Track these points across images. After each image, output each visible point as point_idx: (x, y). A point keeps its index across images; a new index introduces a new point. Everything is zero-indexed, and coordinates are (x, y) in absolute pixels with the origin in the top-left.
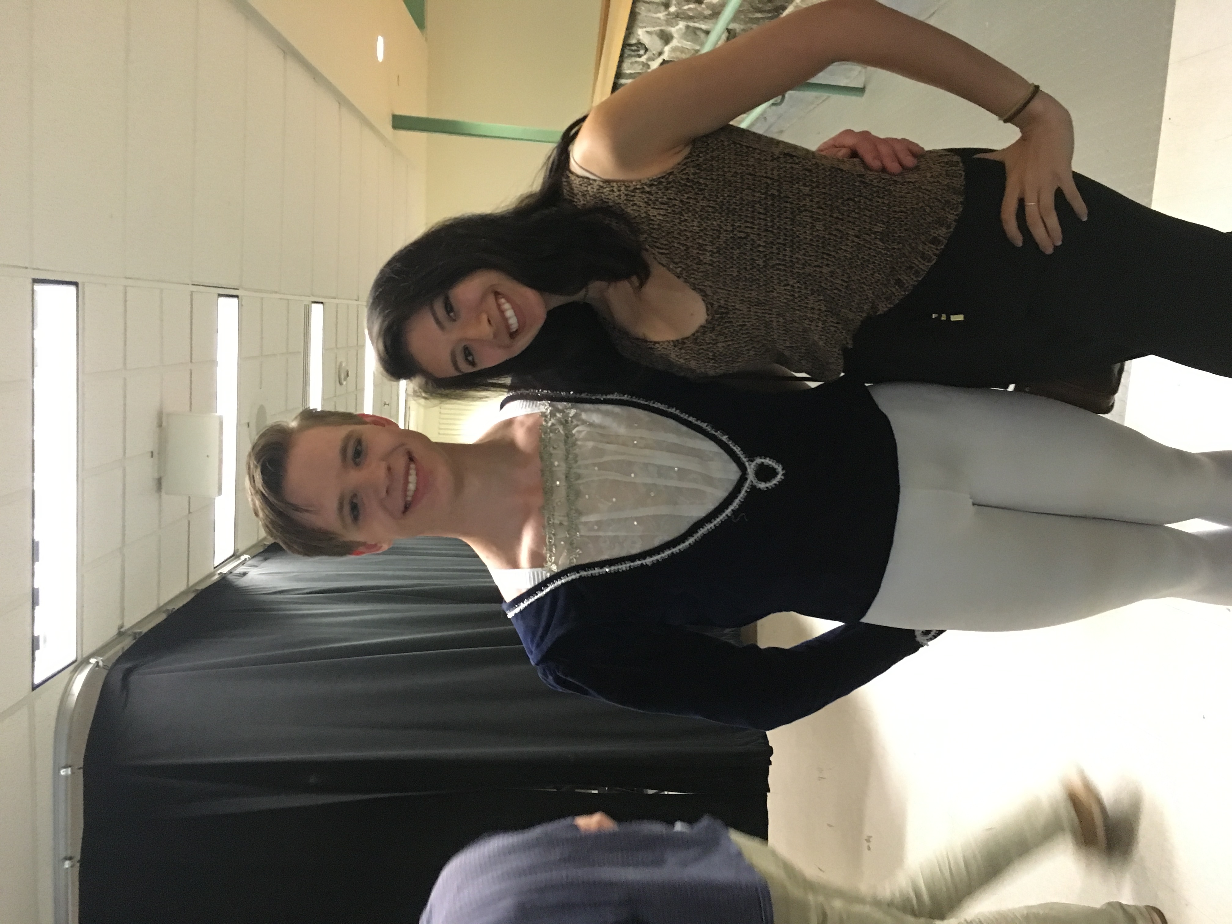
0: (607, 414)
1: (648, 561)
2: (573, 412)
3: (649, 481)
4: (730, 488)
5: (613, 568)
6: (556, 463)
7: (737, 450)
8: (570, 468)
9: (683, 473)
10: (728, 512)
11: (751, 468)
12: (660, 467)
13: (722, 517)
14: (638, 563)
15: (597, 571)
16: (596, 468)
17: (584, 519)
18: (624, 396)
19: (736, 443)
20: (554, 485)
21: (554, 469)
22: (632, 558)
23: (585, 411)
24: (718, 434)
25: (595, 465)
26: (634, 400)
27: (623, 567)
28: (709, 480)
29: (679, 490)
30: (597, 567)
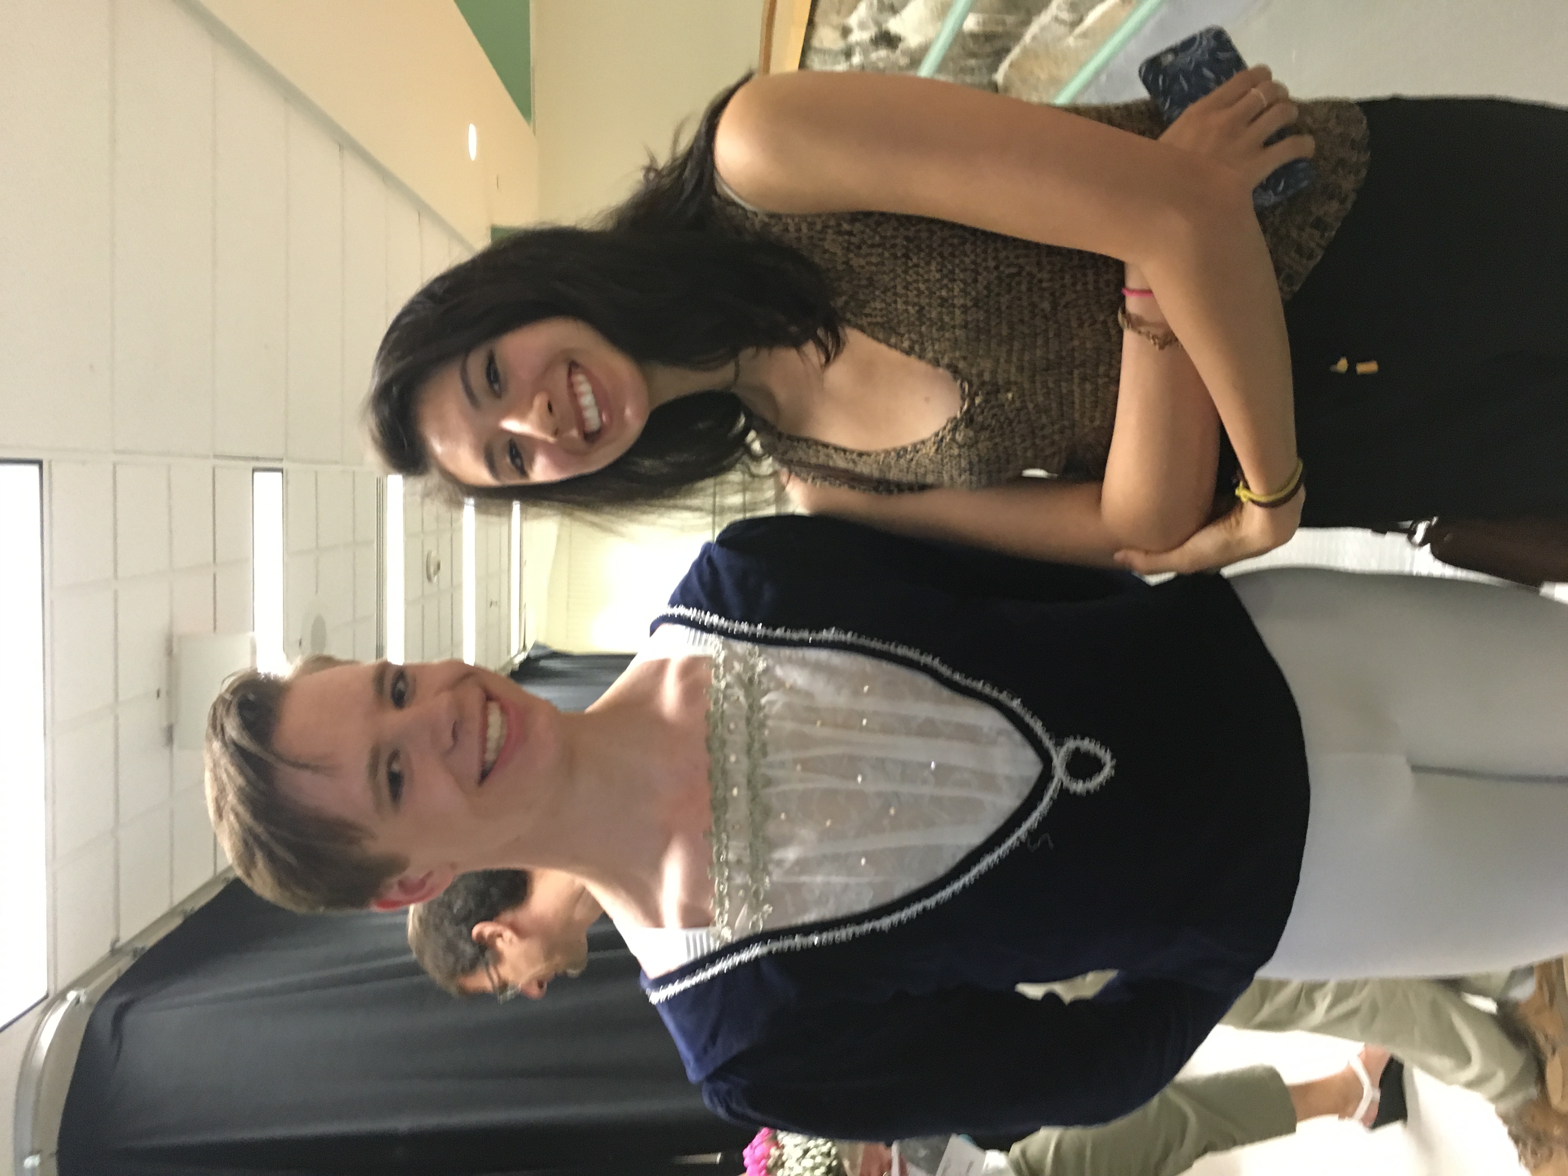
0: (817, 667)
1: (885, 923)
2: (761, 666)
3: (886, 787)
4: (1026, 791)
5: (825, 936)
6: (733, 758)
7: (1038, 726)
8: (754, 767)
9: (944, 773)
10: (1021, 832)
11: (1059, 760)
12: (904, 764)
13: (1011, 842)
14: (867, 927)
15: (798, 941)
16: (799, 767)
17: (777, 855)
18: (846, 633)
19: (1035, 713)
20: (728, 796)
21: (728, 767)
22: (858, 919)
23: (780, 662)
24: (1003, 697)
25: (796, 762)
26: (864, 641)
27: (843, 934)
28: (988, 781)
29: (936, 801)
30: (798, 933)
